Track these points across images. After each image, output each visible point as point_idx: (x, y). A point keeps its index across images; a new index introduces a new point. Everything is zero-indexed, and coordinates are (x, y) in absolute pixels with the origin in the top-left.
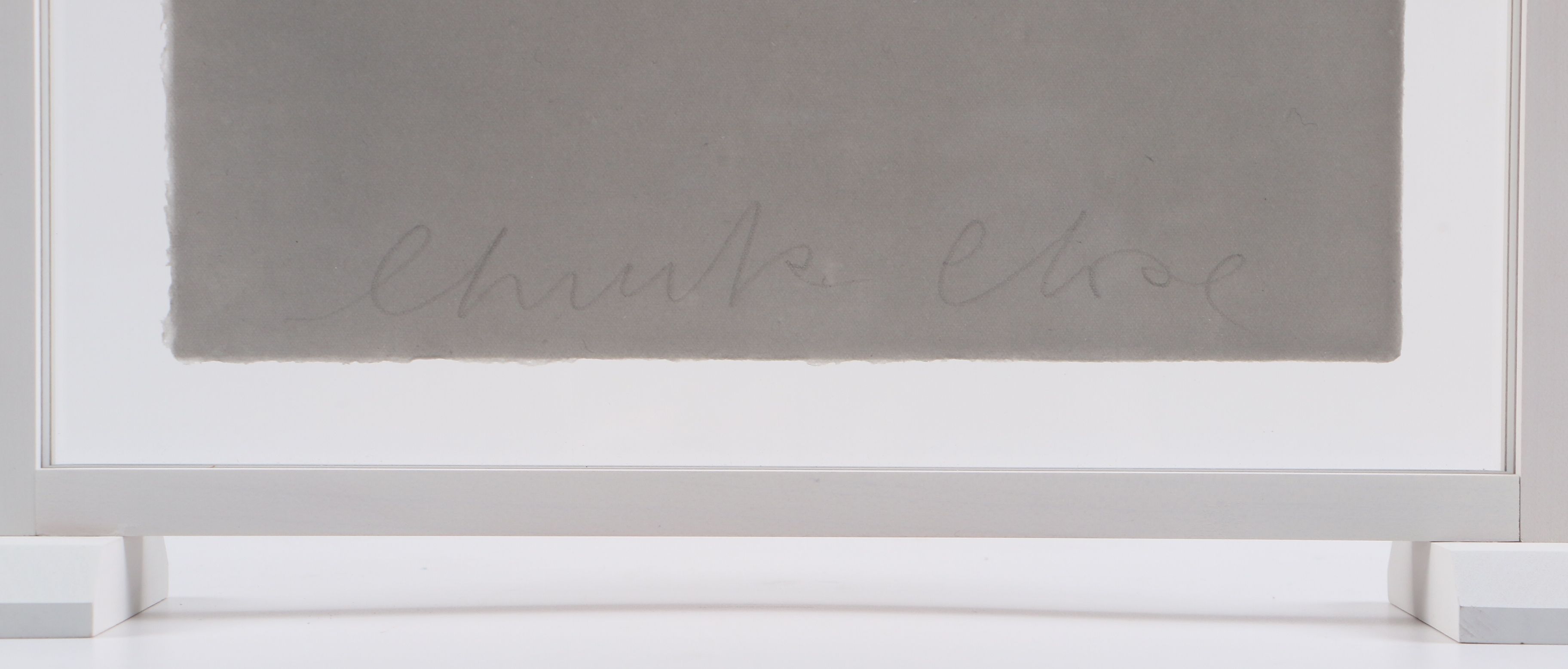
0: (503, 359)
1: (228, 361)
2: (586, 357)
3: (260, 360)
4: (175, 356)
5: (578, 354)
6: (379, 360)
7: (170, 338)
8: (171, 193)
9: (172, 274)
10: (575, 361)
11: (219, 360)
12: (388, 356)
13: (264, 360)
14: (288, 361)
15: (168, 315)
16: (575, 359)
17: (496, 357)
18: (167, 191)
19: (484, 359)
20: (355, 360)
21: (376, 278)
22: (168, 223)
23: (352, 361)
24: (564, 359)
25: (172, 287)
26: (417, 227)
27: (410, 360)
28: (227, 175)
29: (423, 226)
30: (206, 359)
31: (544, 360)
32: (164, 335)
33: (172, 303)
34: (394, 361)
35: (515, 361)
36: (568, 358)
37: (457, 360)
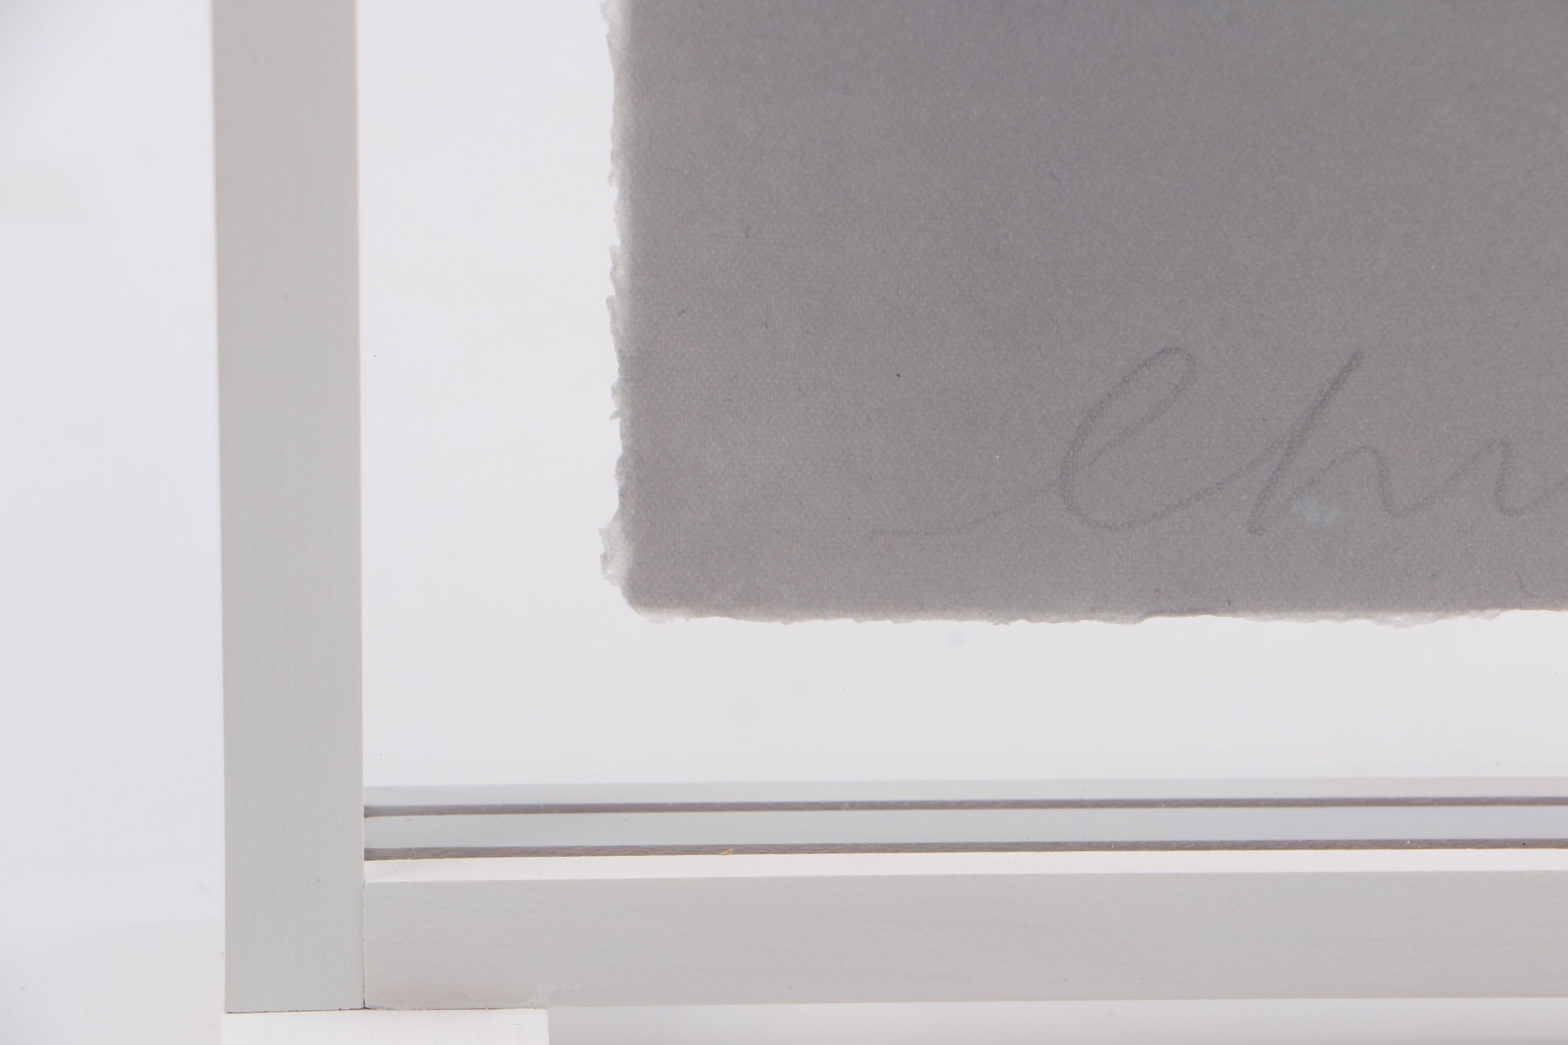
0: (1341, 615)
1: (745, 616)
2: (1521, 607)
3: (817, 616)
4: (631, 603)
5: (1504, 603)
6: (1073, 619)
7: (620, 564)
8: (621, 272)
9: (623, 436)
10: (1498, 614)
11: (728, 615)
12: (1093, 610)
13: (825, 617)
14: (876, 618)
15: (615, 518)
16: (1496, 611)
17: (1325, 609)
18: (615, 268)
19: (1301, 614)
20: (1021, 617)
21: (1071, 452)
22: (615, 333)
23: (1014, 618)
24: (1473, 613)
25: (622, 462)
26: (1165, 351)
27: (1141, 618)
28: (747, 236)
29: (1178, 349)
30: (699, 613)
31: (1431, 614)
32: (605, 558)
33: (622, 495)
34: (1105, 620)
35: (1367, 617)
36: (1482, 608)
37: (1241, 617)
